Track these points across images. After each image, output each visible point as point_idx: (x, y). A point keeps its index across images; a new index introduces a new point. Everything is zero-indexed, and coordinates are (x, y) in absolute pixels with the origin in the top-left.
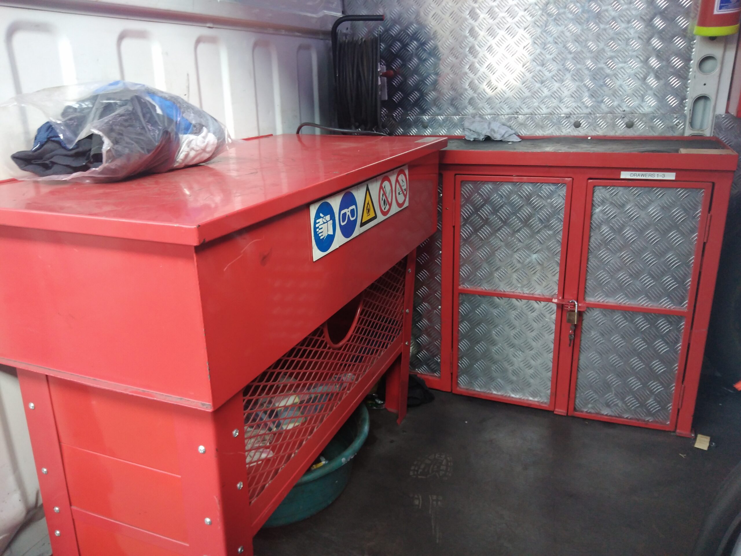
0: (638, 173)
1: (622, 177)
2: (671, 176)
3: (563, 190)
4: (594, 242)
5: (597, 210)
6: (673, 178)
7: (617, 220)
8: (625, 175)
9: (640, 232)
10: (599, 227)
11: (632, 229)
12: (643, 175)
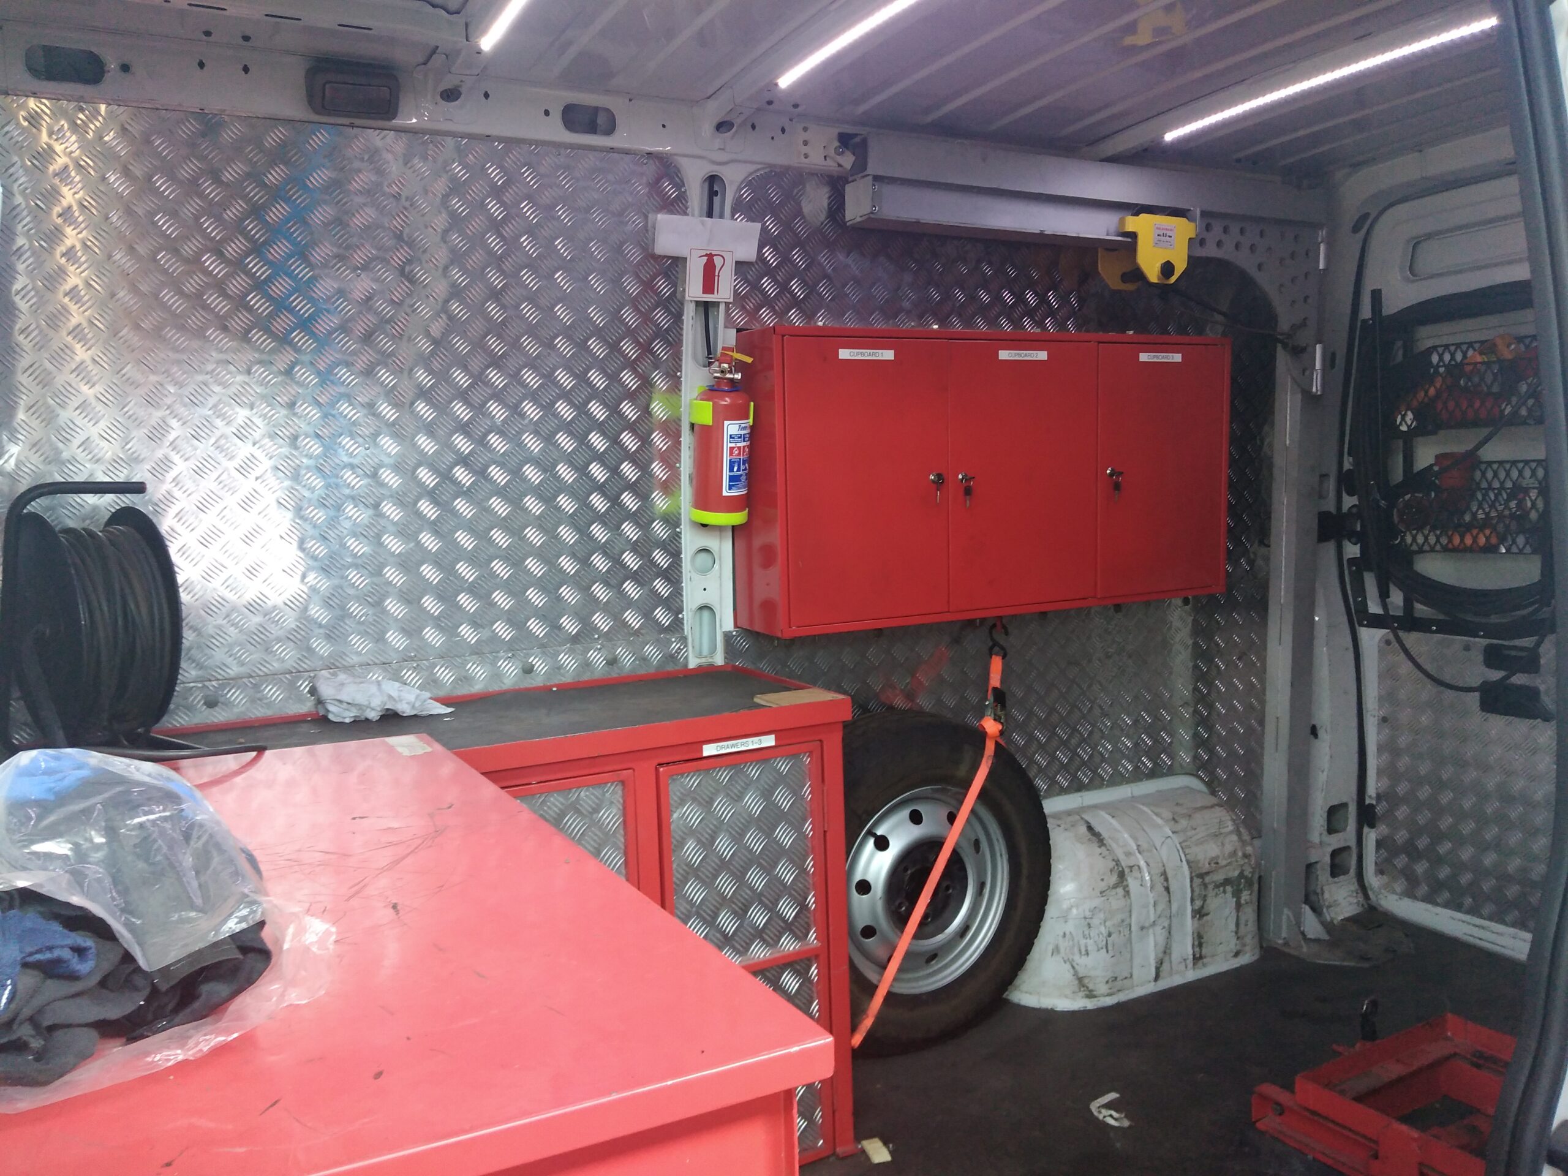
0: (725, 743)
1: (706, 753)
2: (769, 741)
3: (617, 793)
4: (678, 872)
5: (675, 816)
6: (773, 743)
7: (706, 824)
8: (709, 750)
9: (737, 837)
10: (682, 844)
11: (727, 834)
12: (733, 746)
